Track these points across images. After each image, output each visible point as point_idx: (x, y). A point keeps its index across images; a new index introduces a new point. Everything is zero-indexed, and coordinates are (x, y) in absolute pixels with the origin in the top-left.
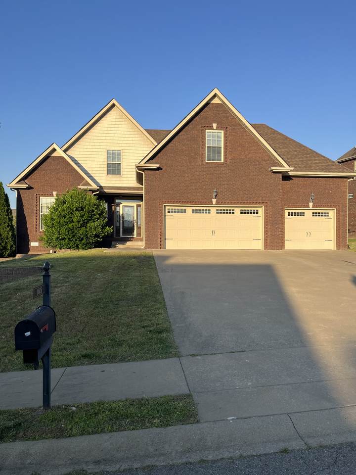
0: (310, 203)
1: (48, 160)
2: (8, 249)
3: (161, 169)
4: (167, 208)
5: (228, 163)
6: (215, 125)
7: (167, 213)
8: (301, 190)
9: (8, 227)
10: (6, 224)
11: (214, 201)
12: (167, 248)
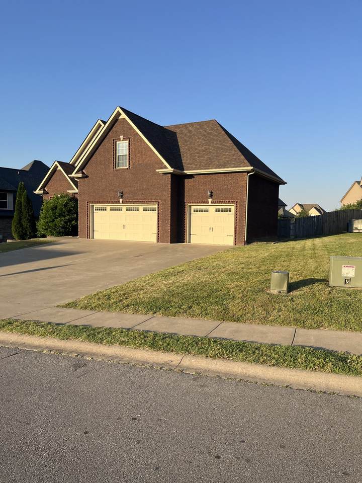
0: (209, 200)
1: (56, 173)
2: (27, 235)
3: (88, 177)
4: (95, 206)
5: (131, 168)
6: (121, 137)
7: (95, 211)
8: (202, 187)
9: (27, 220)
10: (26, 218)
11: (121, 200)
12: (95, 237)
